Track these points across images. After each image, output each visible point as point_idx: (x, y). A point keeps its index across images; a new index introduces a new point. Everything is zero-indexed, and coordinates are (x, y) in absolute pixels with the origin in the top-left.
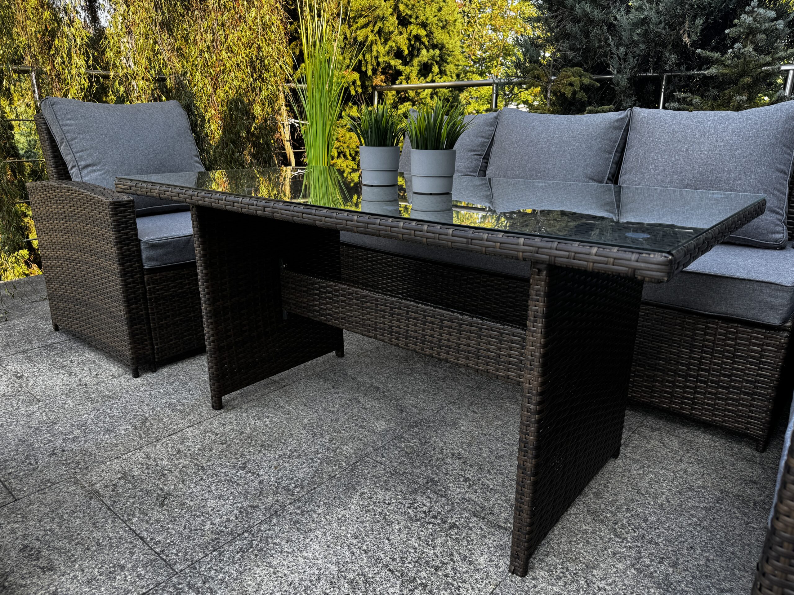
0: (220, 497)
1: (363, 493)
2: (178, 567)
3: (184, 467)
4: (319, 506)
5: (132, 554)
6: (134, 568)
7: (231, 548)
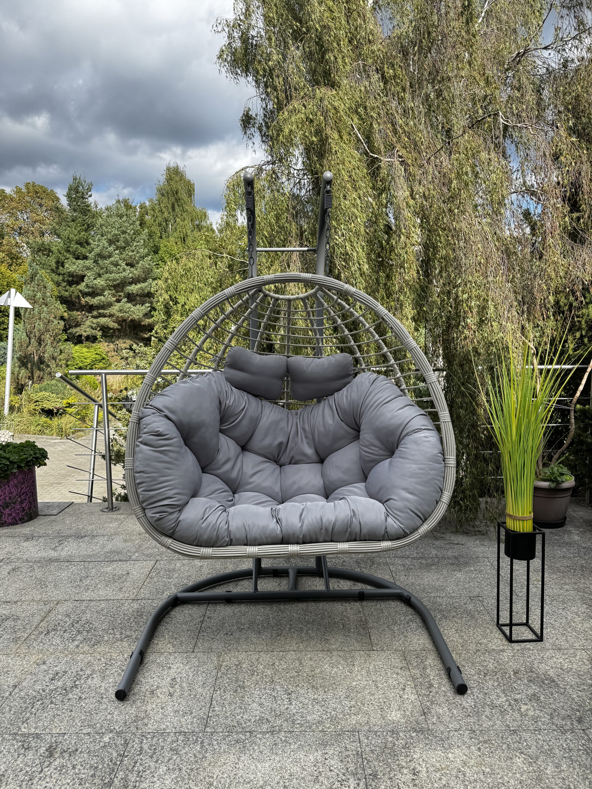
0: (261, 705)
1: (327, 753)
2: (208, 729)
3: (266, 676)
4: (295, 743)
5: (201, 709)
6: (195, 717)
7: (235, 736)
